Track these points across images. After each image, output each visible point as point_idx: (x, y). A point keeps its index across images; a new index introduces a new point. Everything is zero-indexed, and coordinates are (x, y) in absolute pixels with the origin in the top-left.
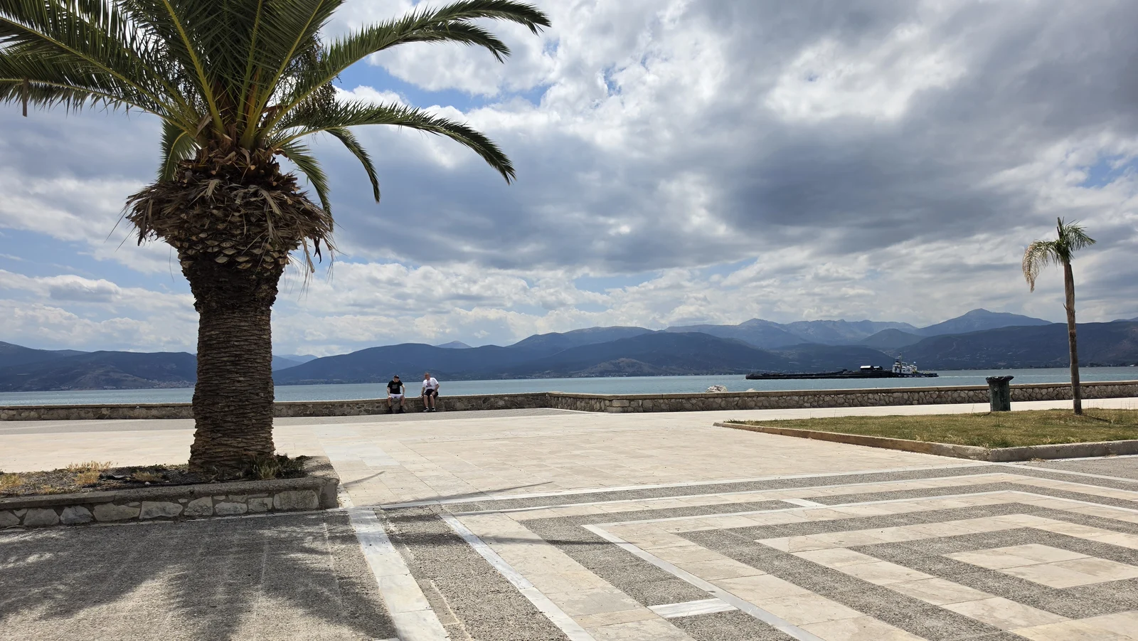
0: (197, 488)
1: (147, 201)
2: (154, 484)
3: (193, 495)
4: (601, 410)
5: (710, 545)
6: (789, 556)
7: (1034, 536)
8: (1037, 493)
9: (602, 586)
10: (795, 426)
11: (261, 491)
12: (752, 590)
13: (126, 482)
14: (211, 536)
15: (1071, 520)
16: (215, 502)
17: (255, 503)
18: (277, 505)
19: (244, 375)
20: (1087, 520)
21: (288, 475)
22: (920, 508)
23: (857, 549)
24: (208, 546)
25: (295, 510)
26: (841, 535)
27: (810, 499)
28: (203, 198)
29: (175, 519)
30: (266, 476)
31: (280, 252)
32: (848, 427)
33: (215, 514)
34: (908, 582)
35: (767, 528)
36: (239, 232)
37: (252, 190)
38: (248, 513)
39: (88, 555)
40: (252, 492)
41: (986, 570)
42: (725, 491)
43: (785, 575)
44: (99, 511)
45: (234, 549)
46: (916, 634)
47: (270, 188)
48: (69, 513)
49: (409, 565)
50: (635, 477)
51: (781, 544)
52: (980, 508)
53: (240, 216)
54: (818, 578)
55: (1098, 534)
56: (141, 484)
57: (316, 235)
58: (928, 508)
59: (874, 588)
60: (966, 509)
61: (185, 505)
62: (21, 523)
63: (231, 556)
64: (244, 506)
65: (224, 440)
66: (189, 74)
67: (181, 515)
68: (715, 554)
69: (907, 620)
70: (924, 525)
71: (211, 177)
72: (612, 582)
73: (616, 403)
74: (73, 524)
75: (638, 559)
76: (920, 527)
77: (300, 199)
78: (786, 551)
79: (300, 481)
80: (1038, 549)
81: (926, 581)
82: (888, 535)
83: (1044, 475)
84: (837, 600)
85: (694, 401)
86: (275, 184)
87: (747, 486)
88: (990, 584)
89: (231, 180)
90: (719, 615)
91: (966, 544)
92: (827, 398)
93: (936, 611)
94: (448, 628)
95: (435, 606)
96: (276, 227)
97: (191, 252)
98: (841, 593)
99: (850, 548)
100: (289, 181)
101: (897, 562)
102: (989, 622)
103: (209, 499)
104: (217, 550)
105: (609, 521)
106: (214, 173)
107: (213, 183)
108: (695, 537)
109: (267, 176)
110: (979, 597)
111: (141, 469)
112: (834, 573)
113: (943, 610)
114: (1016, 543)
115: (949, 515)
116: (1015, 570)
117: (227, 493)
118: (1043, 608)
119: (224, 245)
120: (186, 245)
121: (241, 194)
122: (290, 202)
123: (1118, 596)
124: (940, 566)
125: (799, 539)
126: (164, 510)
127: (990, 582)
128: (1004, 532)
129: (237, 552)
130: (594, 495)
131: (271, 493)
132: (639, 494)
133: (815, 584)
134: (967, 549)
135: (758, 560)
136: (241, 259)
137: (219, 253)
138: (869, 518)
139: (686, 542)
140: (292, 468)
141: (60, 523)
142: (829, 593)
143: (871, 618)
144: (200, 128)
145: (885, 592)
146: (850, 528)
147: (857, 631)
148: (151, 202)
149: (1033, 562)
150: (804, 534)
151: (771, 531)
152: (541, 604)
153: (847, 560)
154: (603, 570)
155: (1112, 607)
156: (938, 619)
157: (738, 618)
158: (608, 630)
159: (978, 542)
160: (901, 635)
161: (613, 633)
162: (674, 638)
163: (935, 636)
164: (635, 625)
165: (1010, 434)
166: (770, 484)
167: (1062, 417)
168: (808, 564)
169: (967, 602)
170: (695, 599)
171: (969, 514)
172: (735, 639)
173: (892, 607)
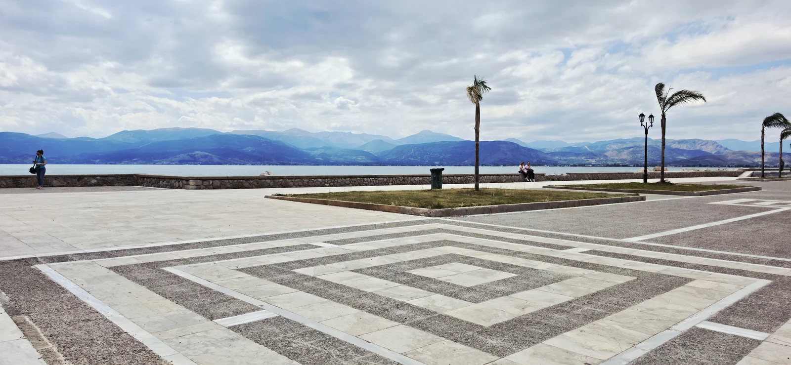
4: (179, 187)
5: (260, 275)
6: (314, 278)
7: (455, 258)
8: (456, 234)
9: (177, 309)
10: (319, 197)
12: (288, 302)
15: (473, 249)
20: (482, 248)
22: (393, 245)
23: (357, 271)
26: (347, 263)
27: (328, 242)
32: (352, 197)
34: (387, 289)
35: (300, 261)
41: (430, 279)
42: (273, 239)
43: (311, 291)
46: (391, 320)
49: (4, 305)
51: (309, 271)
52: (426, 243)
54: (333, 291)
55: (487, 256)
58: (398, 245)
59: (366, 295)
60: (418, 244)
68: (263, 281)
69: (386, 312)
70: (396, 254)
72: (186, 306)
73: (191, 182)
75: (206, 288)
76: (393, 256)
78: (312, 275)
80: (457, 265)
81: (397, 287)
82: (376, 261)
83: (460, 224)
84: (344, 303)
85: (251, 181)
87: (287, 236)
88: (433, 287)
90: (266, 321)
91: (419, 264)
92: (340, 181)
93: (402, 305)
95: (29, 335)
98: (347, 299)
99: (352, 271)
101: (380, 277)
102: (432, 309)
105: (184, 264)
108: (250, 271)
110: (426, 295)
112: (342, 287)
113: (406, 304)
114: (446, 262)
115: (409, 248)
116: (445, 278)
118: (460, 299)
123: (498, 289)
124: (405, 278)
125: (321, 267)
127: (433, 286)
128: (439, 257)
130: (172, 246)
132: (208, 244)
133: (330, 295)
134: (419, 267)
135: (294, 282)
138: (363, 252)
139: (244, 275)
142: (339, 300)
143: (364, 312)
145: (373, 296)
146: (353, 259)
147: (356, 321)
149: (454, 273)
150: (324, 264)
151: (303, 263)
153: (350, 278)
154: (179, 299)
155: (494, 295)
156: (404, 309)
157: (279, 321)
158: (182, 340)
159: (425, 263)
160: (382, 321)
161: (184, 341)
162: (233, 340)
163: (402, 320)
164: (204, 334)
165: (442, 201)
166: (303, 234)
167: (469, 192)
168: (326, 283)
169: (420, 298)
170: (249, 312)
171: (420, 246)
172: (276, 336)
173: (377, 304)
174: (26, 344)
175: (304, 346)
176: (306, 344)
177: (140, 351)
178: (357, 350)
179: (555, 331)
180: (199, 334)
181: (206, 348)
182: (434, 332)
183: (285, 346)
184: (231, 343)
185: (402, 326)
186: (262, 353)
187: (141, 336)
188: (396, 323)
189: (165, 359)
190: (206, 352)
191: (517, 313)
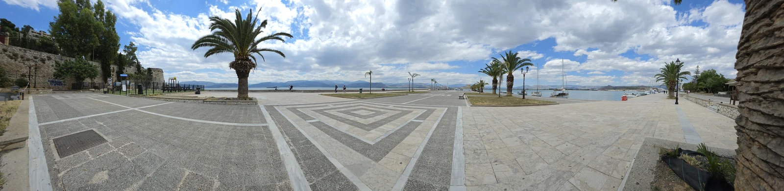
3: (238, 102)
5: (316, 112)
6: (328, 113)
7: (363, 109)
9: (299, 117)
12: (322, 118)
17: (246, 104)
18: (249, 104)
19: (245, 86)
20: (369, 107)
23: (338, 111)
25: (252, 104)
26: (335, 110)
28: (239, 63)
30: (248, 100)
31: (249, 70)
36: (244, 67)
37: (245, 62)
40: (246, 102)
43: (327, 116)
47: (248, 62)
49: (268, 112)
51: (326, 111)
53: (244, 65)
54: (331, 116)
57: (254, 67)
65: (242, 95)
66: (237, 47)
67: (237, 104)
75: (304, 114)
77: (252, 62)
82: (343, 110)
90: (317, 122)
93: (348, 120)
94: (275, 123)
95: (273, 119)
96: (248, 67)
97: (237, 70)
100: (250, 60)
102: (355, 120)
103: (240, 102)
106: (241, 60)
109: (247, 59)
112: (334, 115)
114: (360, 110)
115: (351, 107)
117: (242, 102)
122: (250, 63)
123: (372, 116)
125: (329, 111)
127: (356, 115)
131: (248, 102)
134: (353, 111)
135: (323, 114)
136: (244, 71)
137: (241, 70)
140: (251, 99)
143: (338, 121)
144: (238, 54)
145: (341, 117)
147: (336, 123)
148: (232, 63)
149: (361, 112)
151: (326, 110)
152: (289, 120)
153: (336, 113)
154: (299, 115)
155: (370, 117)
157: (319, 122)
158: (299, 124)
159: (355, 110)
160: (342, 123)
163: (347, 123)
165: (361, 96)
167: (368, 94)
168: (330, 114)
169: (352, 118)
170: (314, 120)
171: (354, 106)
172: (318, 125)
174: (273, 122)
175: (324, 128)
178: (336, 130)
179: (382, 125)
181: (303, 126)
182: (355, 126)
183: (315, 125)
185: (347, 125)
186: (310, 126)
187: (292, 122)
191: (374, 121)
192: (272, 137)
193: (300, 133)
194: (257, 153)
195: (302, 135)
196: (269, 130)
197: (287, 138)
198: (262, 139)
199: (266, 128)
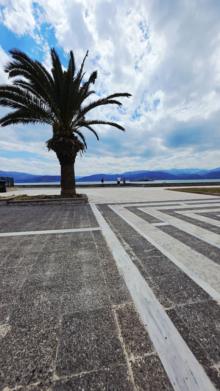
0: (62, 199)
1: (49, 143)
2: (54, 198)
3: (61, 200)
4: (140, 187)
5: (164, 212)
6: (181, 215)
9: (141, 220)
10: (181, 190)
11: (74, 200)
12: (173, 221)
13: (50, 198)
14: (65, 208)
16: (65, 202)
17: (73, 202)
18: (77, 202)
19: (70, 178)
21: (79, 197)
22: (210, 206)
23: (196, 214)
24: (64, 209)
25: (80, 204)
26: (192, 211)
27: (185, 204)
28: (60, 141)
29: (58, 204)
30: (75, 197)
31: (75, 153)
32: (193, 190)
33: (66, 204)
34: (208, 220)
35: (176, 209)
36: (67, 149)
37: (69, 140)
38: (71, 204)
39: (43, 210)
40: (72, 200)
42: (167, 202)
43: (180, 218)
44: (45, 203)
45: (69, 210)
46: (210, 231)
47: (73, 139)
48: (40, 203)
49: (102, 214)
50: (147, 199)
51: (179, 212)
53: (67, 145)
54: (188, 219)
56: (52, 198)
57: (82, 149)
59: (200, 222)
61: (60, 202)
62: (31, 205)
63: (68, 211)
64: (71, 202)
65: (67, 190)
67: (60, 204)
68: (165, 214)
69: (208, 228)
71: (61, 137)
72: (143, 219)
73: (143, 185)
74: (40, 205)
75: (148, 215)
76: (210, 210)
77: (79, 141)
78: (180, 214)
79: (81, 198)
81: (212, 220)
84: (192, 224)
85: (160, 185)
86: (74, 138)
87: (171, 201)
89: (65, 138)
90: (167, 226)
92: (188, 184)
94: (110, 226)
95: (107, 222)
96: (74, 147)
97: (58, 153)
98: (193, 222)
99: (194, 213)
100: (76, 138)
101: (205, 216)
103: (64, 201)
104: (66, 210)
105: (142, 207)
106: (62, 136)
107: (62, 138)
108: (160, 211)
109: (72, 136)
111: (52, 195)
112: (191, 218)
113: (217, 226)
117: (68, 200)
119: (64, 151)
120: (57, 151)
121: (67, 140)
122: (77, 142)
124: (215, 217)
125: (183, 211)
126: (56, 203)
129: (70, 211)
130: (139, 202)
131: (76, 200)
132: (148, 202)
133: (187, 220)
135: (174, 215)
136: (68, 154)
137: (64, 153)
138: (198, 208)
139: (159, 212)
141: (38, 205)
142: (190, 222)
143: (200, 227)
144: (59, 127)
145: (203, 222)
146: (194, 210)
147: (197, 230)
148: (50, 143)
150: (184, 211)
152: (128, 222)
153: (194, 216)
154: (141, 216)
156: (215, 228)
157: (170, 226)
158: (142, 228)
160: (207, 231)
161: (143, 228)
162: (156, 230)
164: (148, 227)
166: (176, 201)
168: (185, 216)
170: (161, 222)
172: (169, 230)
173: (205, 225)
174: (106, 224)
175: (179, 235)
176: (179, 234)
177: (132, 229)
178: (198, 239)
180: (147, 227)
181: (149, 231)
183: (173, 234)
184: (156, 231)
186: (166, 235)
187: (132, 225)
188: (213, 232)
189: (139, 232)
190: (149, 232)
192: (105, 245)
193: (145, 239)
194: (85, 267)
195: (147, 242)
196: (102, 236)
197: (128, 246)
198: (92, 248)
199: (98, 233)
